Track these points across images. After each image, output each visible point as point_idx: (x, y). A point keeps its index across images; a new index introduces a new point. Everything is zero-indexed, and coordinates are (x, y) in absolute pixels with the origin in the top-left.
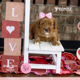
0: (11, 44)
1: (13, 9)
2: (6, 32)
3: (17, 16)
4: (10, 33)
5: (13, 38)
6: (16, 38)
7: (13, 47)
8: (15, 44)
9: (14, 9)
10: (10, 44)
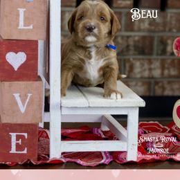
0: (20, 96)
1: (21, 11)
2: (6, 67)
3: (31, 27)
4: (16, 70)
5: (23, 80)
6: (30, 80)
7: (23, 102)
8: (29, 95)
9: (25, 12)
10: (17, 96)
